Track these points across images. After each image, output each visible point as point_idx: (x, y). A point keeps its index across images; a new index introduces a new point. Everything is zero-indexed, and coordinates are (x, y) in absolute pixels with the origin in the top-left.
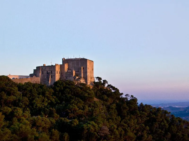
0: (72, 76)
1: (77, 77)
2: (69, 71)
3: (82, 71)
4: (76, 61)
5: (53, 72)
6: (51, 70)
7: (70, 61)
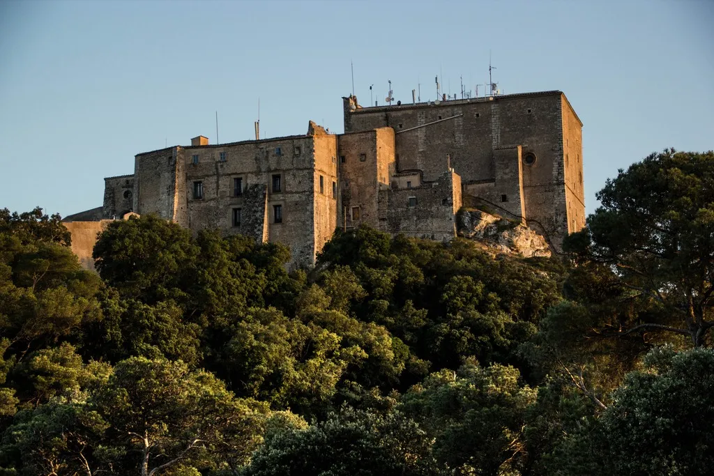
0: (443, 208)
1: (488, 219)
2: (403, 181)
3: (521, 177)
4: (460, 111)
5: (290, 182)
6: (269, 171)
7: (410, 112)
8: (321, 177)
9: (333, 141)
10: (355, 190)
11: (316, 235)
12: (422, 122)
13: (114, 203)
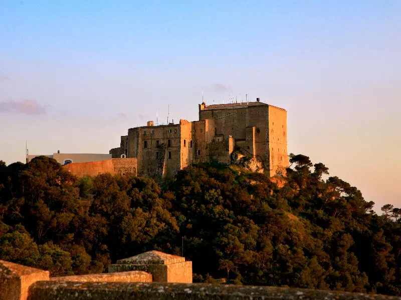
0: (226, 152)
1: (241, 156)
2: (216, 139)
3: (254, 139)
4: (236, 111)
5: (173, 143)
6: (167, 138)
7: (220, 111)
8: (185, 141)
9: (190, 125)
10: (199, 143)
11: (181, 164)
12: (224, 115)
13: (123, 146)
